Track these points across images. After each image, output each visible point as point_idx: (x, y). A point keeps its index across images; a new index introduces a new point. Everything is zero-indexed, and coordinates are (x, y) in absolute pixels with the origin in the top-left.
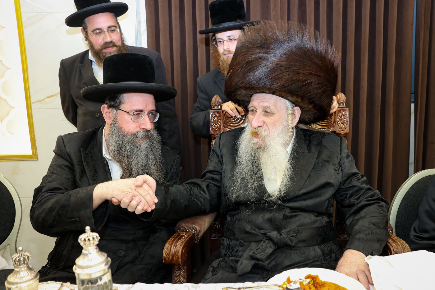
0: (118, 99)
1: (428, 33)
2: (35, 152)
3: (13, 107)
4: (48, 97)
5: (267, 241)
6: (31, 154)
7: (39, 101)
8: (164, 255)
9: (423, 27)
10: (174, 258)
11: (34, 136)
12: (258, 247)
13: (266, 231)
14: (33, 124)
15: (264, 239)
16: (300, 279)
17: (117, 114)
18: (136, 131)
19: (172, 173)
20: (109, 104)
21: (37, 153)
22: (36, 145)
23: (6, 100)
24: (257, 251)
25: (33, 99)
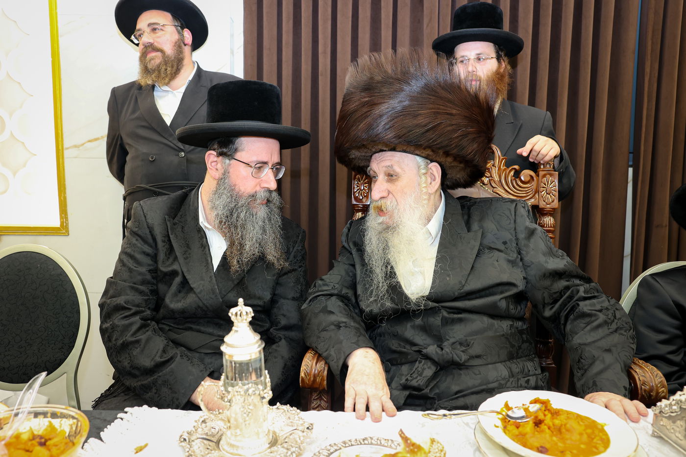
0: (234, 144)
1: (657, 66)
2: (66, 223)
3: (33, 154)
4: (89, 141)
5: (423, 361)
6: (59, 226)
7: (76, 146)
8: (302, 374)
9: (649, 57)
10: (316, 380)
11: (65, 198)
12: (413, 371)
13: (420, 347)
14: (64, 181)
15: (419, 359)
16: (523, 405)
17: (230, 165)
18: (255, 191)
19: (295, 252)
20: (220, 150)
21: (67, 224)
22: (67, 212)
23: (23, 143)
24: (411, 377)
25: (67, 143)
